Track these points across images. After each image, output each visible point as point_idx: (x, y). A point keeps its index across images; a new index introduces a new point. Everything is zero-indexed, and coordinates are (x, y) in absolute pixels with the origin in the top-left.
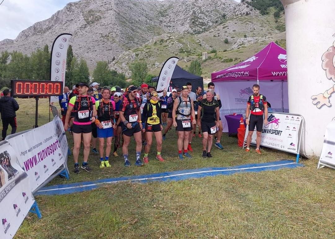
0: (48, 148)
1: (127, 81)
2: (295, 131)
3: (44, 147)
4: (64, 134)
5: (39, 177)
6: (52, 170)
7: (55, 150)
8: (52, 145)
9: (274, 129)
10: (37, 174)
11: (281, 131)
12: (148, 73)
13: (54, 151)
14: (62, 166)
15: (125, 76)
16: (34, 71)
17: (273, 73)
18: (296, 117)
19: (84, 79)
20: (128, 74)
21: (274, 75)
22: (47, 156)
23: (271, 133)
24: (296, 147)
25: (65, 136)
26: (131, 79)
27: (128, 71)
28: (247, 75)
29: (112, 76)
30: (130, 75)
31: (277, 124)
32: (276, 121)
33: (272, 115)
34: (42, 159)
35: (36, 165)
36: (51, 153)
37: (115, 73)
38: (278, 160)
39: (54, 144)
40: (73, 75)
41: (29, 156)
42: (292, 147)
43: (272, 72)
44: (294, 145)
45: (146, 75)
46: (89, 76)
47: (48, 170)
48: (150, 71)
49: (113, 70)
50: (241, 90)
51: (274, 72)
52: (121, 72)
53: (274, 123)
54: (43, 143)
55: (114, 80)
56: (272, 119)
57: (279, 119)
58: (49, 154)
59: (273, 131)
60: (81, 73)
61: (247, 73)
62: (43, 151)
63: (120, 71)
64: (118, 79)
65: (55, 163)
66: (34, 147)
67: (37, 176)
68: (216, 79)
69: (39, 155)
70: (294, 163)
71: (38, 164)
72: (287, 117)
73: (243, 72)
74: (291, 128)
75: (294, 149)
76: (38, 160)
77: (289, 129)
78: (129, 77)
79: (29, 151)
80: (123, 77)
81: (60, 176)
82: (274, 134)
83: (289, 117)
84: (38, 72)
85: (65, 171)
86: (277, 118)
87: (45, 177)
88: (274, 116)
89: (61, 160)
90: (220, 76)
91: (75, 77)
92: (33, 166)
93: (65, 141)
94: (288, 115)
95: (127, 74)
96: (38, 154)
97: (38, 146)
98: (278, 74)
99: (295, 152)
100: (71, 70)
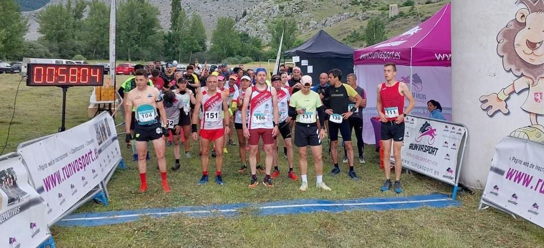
0: (76, 161)
1: (264, 49)
2: (455, 150)
3: (71, 159)
4: (114, 139)
5: (64, 200)
6: (82, 191)
7: (88, 164)
8: (83, 157)
9: (428, 145)
10: (61, 196)
11: (437, 149)
12: (297, 37)
13: (85, 166)
14: (97, 187)
15: (260, 42)
16: (122, 31)
17: (436, 56)
18: (457, 128)
19: (198, 45)
20: (266, 39)
21: (438, 58)
22: (75, 172)
23: (424, 151)
24: (453, 175)
25: (117, 141)
26: (271, 47)
27: (267, 33)
28: (397, 57)
29: (241, 41)
30: (270, 40)
31: (432, 137)
32: (432, 133)
33: (426, 122)
34: (68, 177)
35: (59, 183)
36: (82, 168)
37: (245, 37)
38: (428, 192)
39: (86, 155)
40: (180, 38)
41: (50, 171)
42: (449, 174)
43: (436, 54)
44: (451, 172)
45: (293, 40)
46: (205, 41)
47: (76, 191)
48: (300, 33)
49: (243, 32)
50: (402, 78)
51: (440, 55)
52: (255, 36)
53: (428, 136)
54: (68, 154)
55: (243, 48)
56: (426, 129)
57: (435, 130)
58: (78, 170)
59: (426, 148)
60: (192, 36)
61: (397, 54)
62: (69, 165)
63: (253, 34)
64: (249, 46)
65: (87, 183)
66: (57, 160)
67: (62, 198)
68: (359, 60)
69: (64, 171)
70: (449, 199)
71: (63, 183)
72: (446, 127)
73: (393, 53)
74: (450, 145)
75: (451, 178)
76: (62, 177)
77: (447, 147)
78: (267, 43)
79: (50, 164)
80: (258, 43)
81: (94, 201)
82: (428, 152)
83: (449, 128)
84: (128, 33)
85: (101, 193)
86: (433, 129)
87: (72, 200)
88: (429, 125)
89: (95, 179)
90: (364, 55)
91: (185, 42)
92: (55, 186)
93: (116, 149)
94: (447, 125)
95: (264, 38)
96: (63, 169)
97: (61, 158)
98: (446, 58)
99: (451, 182)
100: (178, 30)
